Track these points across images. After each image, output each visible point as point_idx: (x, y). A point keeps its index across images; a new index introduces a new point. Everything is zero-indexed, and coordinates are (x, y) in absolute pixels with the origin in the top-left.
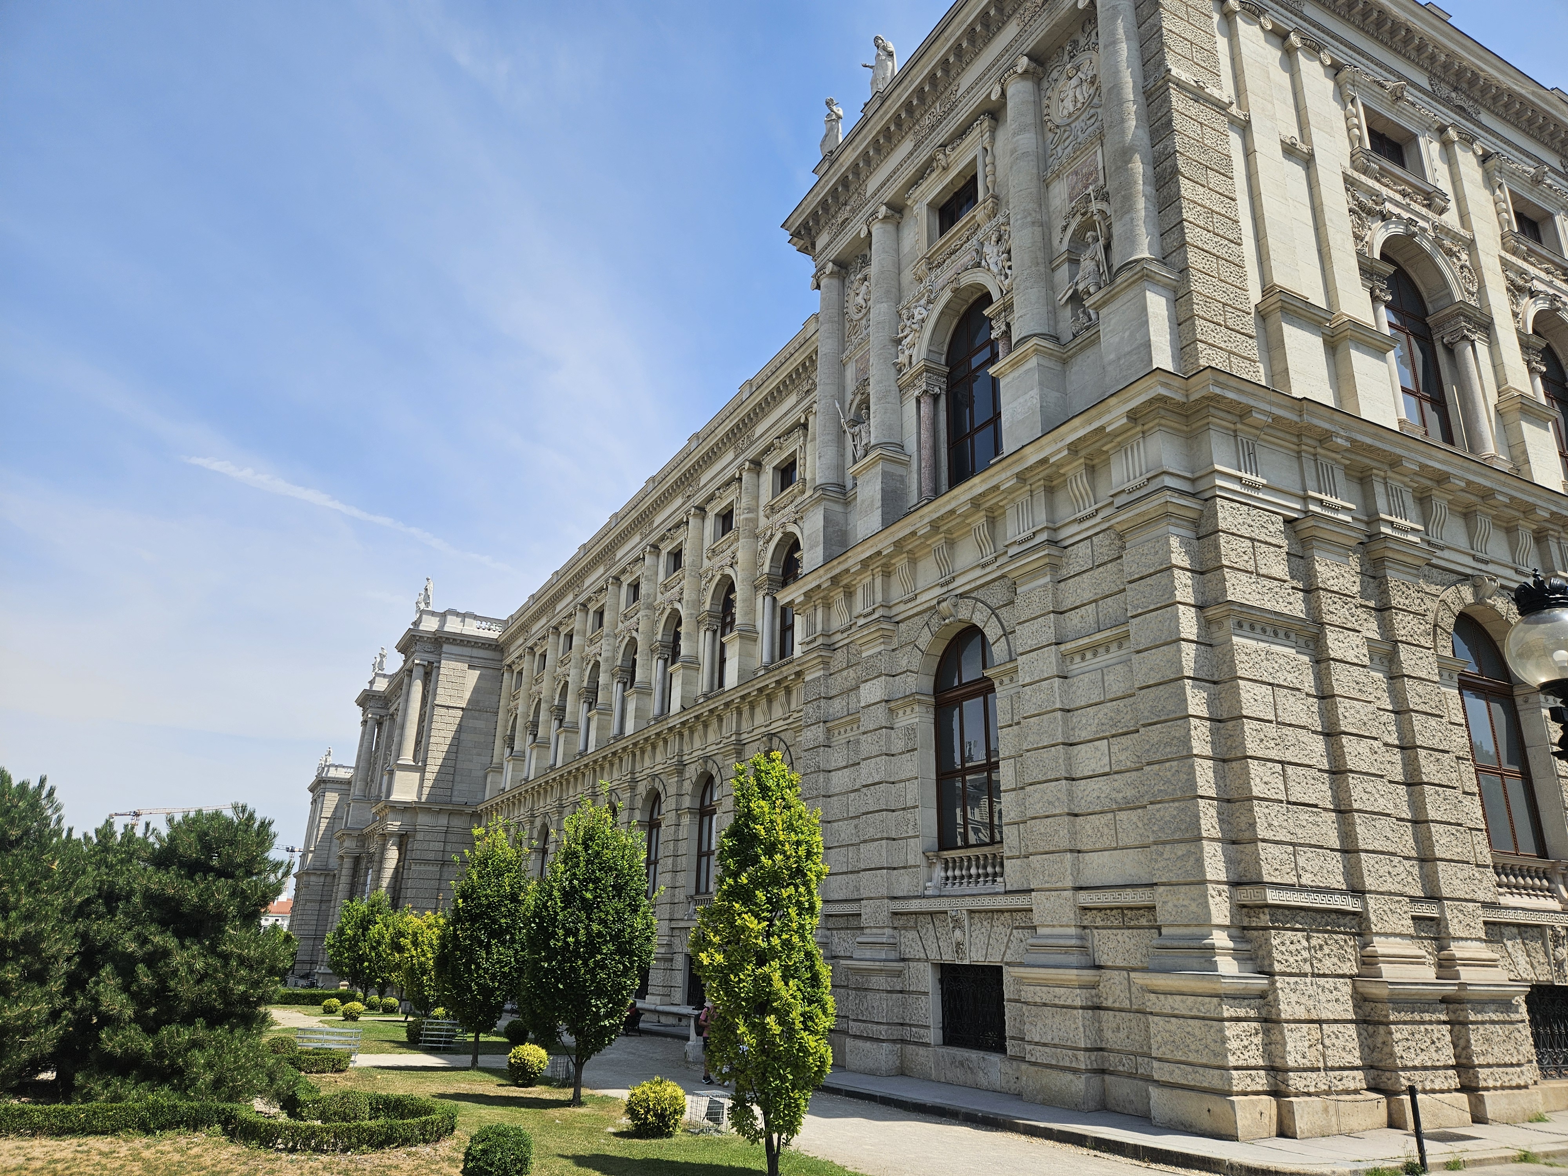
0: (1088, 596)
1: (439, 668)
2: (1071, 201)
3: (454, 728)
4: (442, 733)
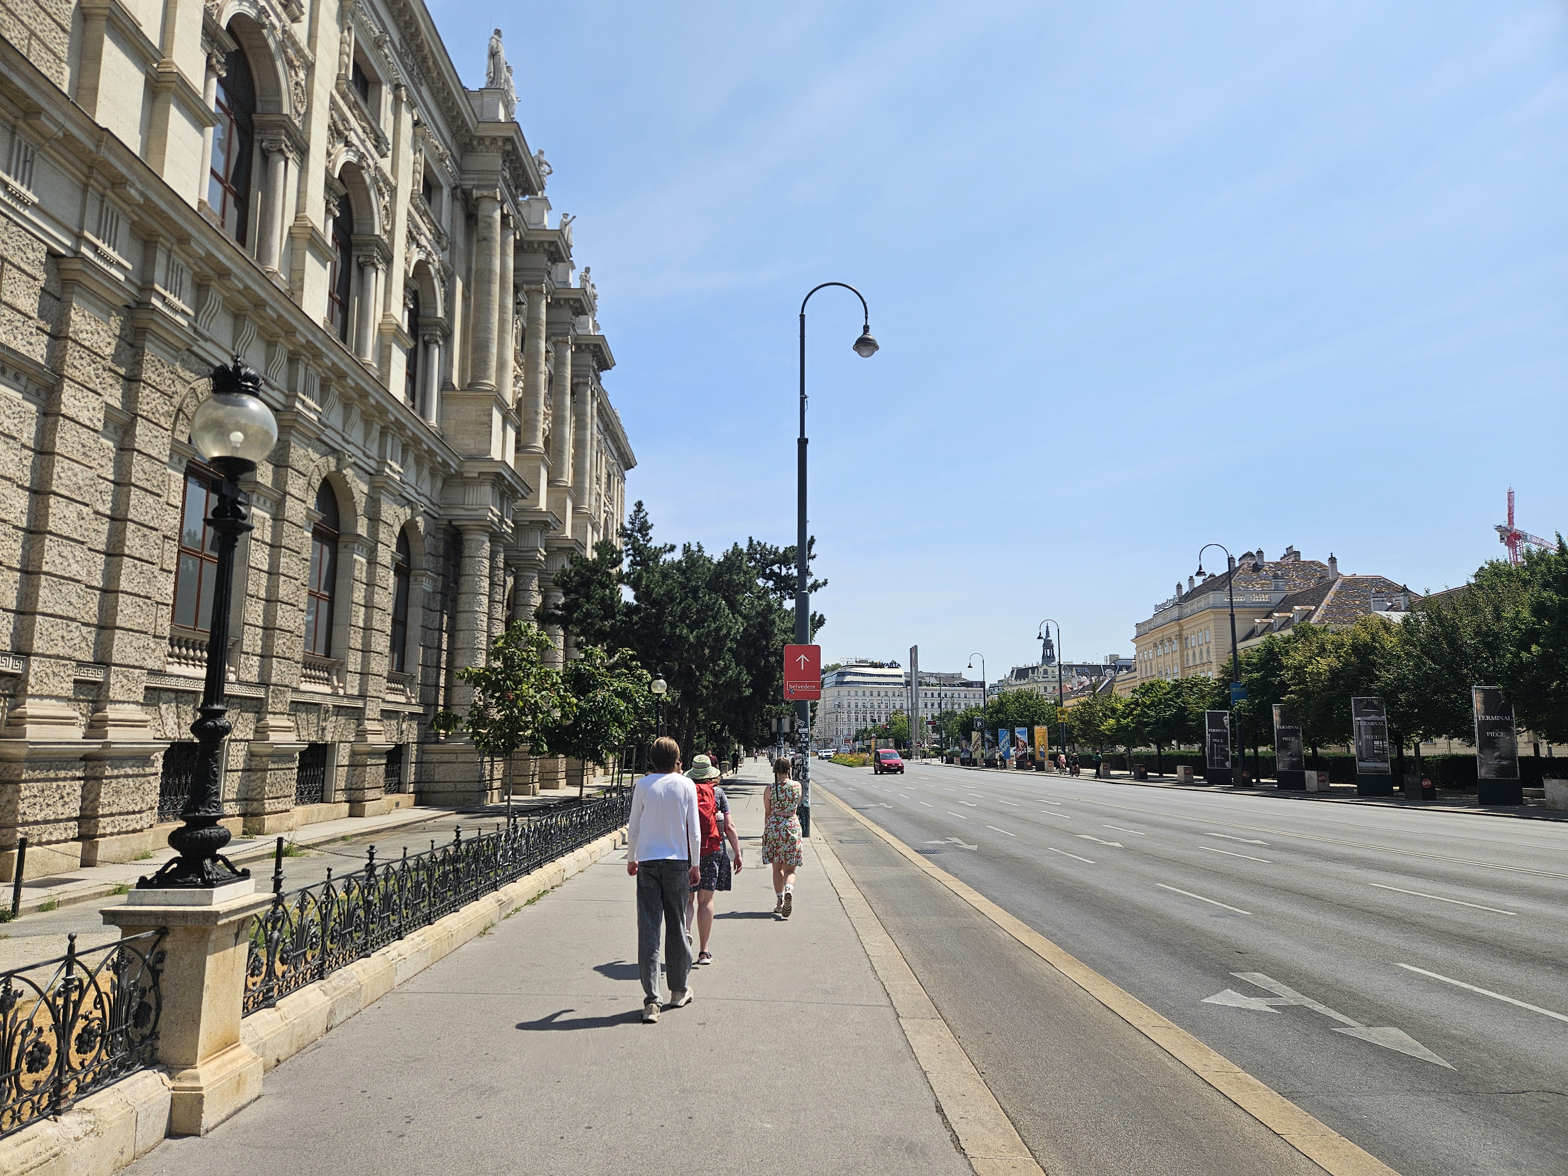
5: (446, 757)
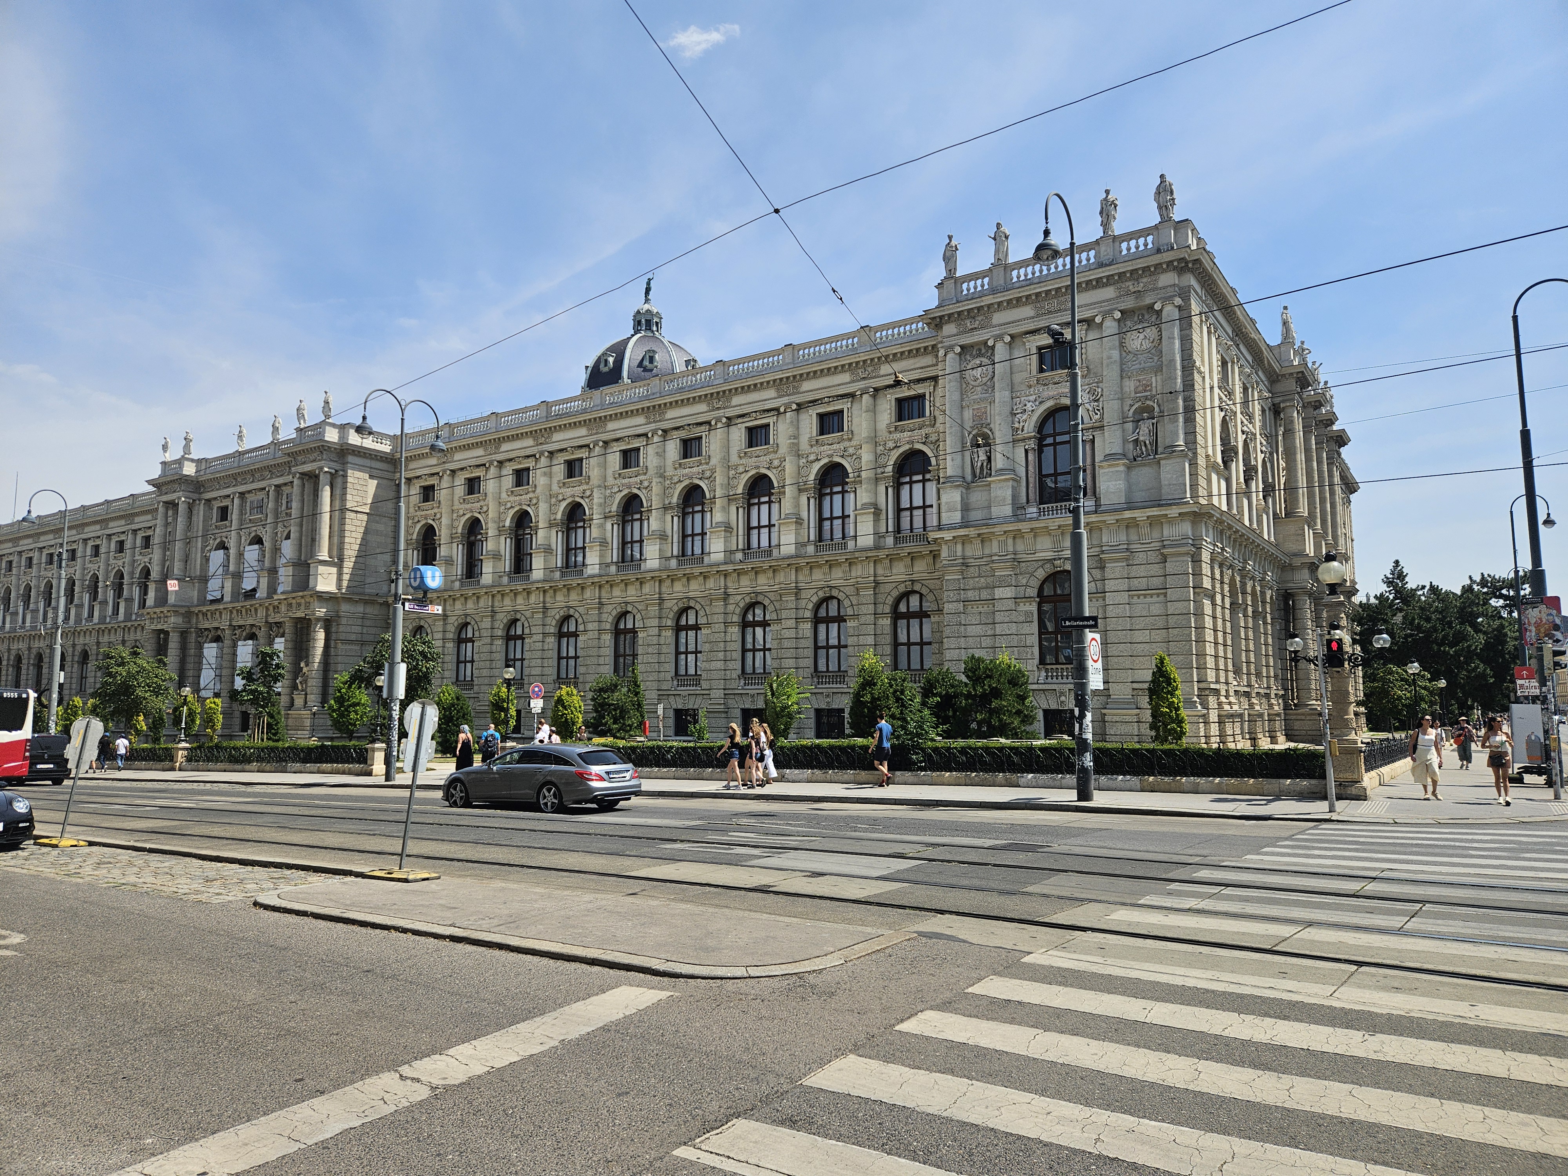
0: (1142, 574)
1: (345, 476)
2: (1136, 393)
3: (362, 530)
4: (354, 535)
5: (1299, 717)
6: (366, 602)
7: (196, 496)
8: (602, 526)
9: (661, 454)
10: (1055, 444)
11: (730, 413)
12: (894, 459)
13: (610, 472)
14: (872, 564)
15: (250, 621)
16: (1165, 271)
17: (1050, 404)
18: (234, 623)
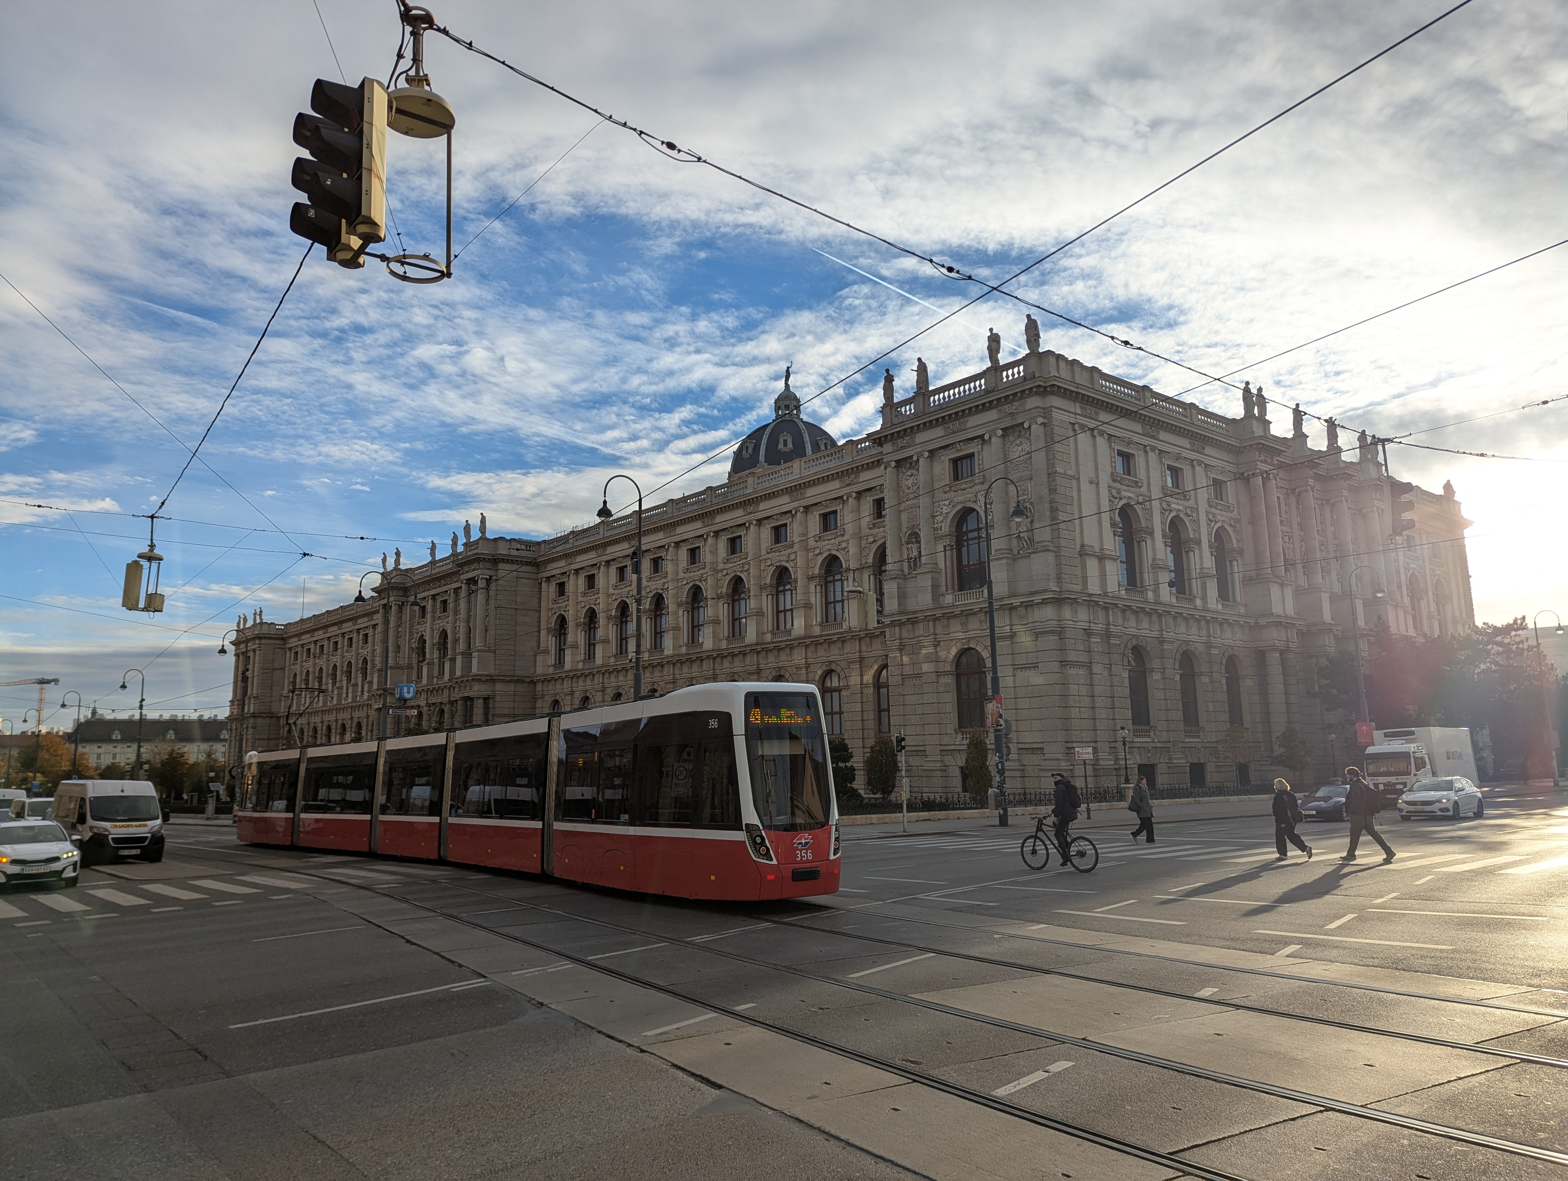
6: (517, 682)
7: (403, 599)
8: (675, 613)
9: (714, 552)
10: (968, 540)
11: (760, 515)
12: (873, 551)
13: (680, 568)
14: (857, 642)
15: (439, 700)
16: (1029, 396)
17: (960, 507)
18: (430, 702)
